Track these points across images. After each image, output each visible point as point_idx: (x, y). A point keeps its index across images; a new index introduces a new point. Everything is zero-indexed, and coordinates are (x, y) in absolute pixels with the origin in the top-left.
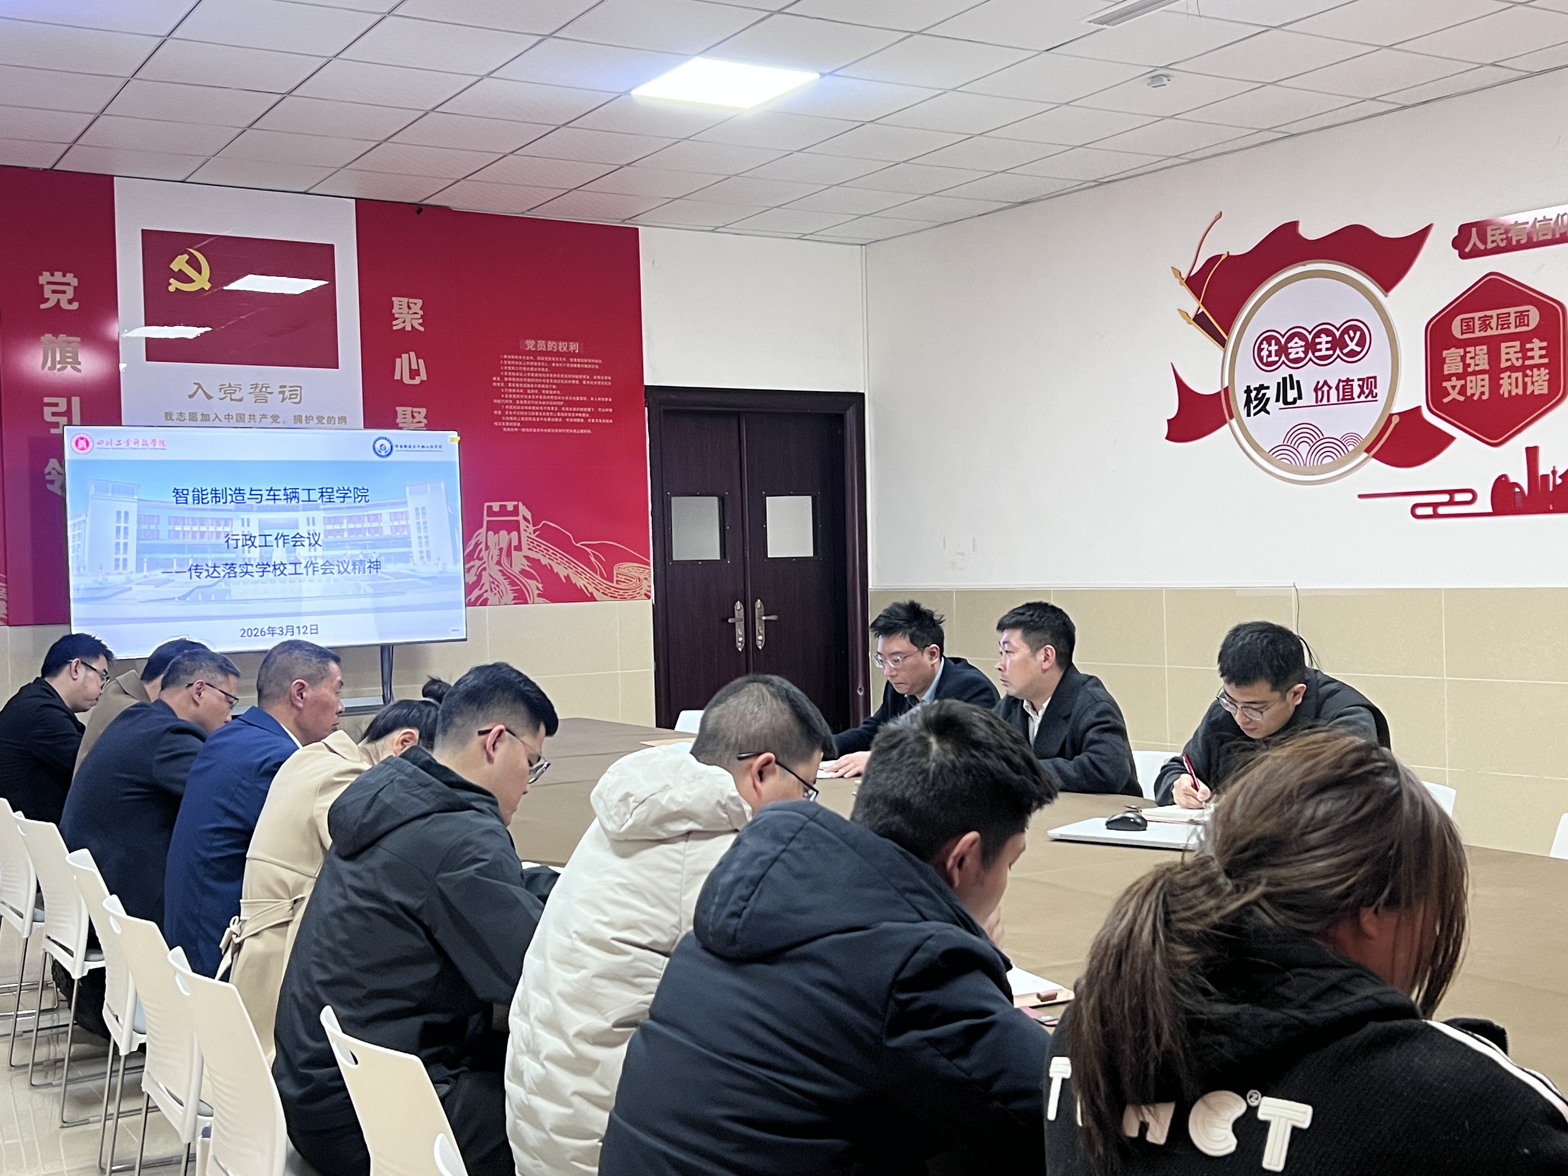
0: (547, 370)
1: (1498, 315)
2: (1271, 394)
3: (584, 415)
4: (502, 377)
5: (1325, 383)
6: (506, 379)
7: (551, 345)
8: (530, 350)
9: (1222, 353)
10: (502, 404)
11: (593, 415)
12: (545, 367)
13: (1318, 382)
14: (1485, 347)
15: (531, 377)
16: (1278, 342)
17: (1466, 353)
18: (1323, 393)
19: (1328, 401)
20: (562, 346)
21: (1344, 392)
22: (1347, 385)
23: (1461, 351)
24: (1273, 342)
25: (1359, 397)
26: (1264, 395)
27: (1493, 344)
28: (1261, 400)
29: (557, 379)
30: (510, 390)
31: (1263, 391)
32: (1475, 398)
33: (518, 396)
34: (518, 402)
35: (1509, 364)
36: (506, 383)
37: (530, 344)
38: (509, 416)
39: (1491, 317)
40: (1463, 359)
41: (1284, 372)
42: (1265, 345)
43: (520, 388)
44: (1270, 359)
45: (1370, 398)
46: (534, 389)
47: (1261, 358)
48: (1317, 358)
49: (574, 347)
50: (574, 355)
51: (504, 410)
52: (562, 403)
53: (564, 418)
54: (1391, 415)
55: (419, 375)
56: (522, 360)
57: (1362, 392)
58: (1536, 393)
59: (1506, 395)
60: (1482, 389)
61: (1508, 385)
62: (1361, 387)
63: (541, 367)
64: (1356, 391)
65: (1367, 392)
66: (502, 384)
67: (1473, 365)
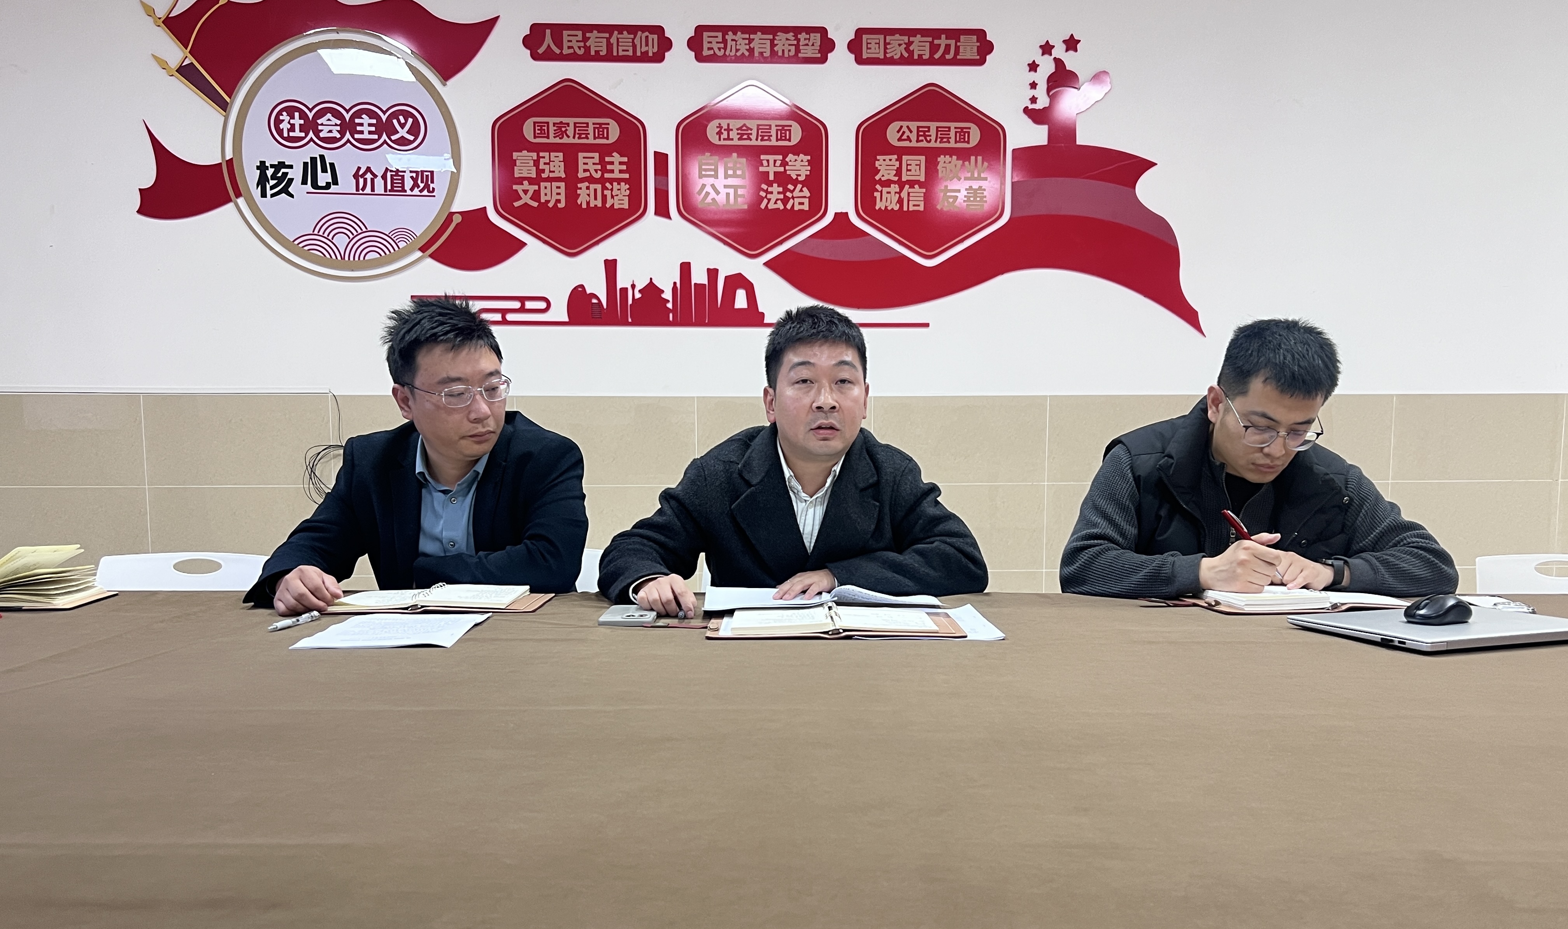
1: (575, 123)
2: (296, 174)
5: (368, 169)
9: (223, 118)
13: (359, 168)
14: (561, 155)
16: (303, 115)
17: (539, 157)
18: (365, 181)
19: (373, 189)
21: (392, 183)
22: (397, 175)
23: (534, 155)
24: (297, 114)
25: (412, 189)
26: (286, 174)
27: (570, 154)
28: (280, 180)
31: (283, 170)
32: (551, 205)
35: (587, 174)
39: (568, 124)
40: (536, 163)
41: (312, 151)
42: (285, 117)
44: (291, 134)
45: (425, 193)
47: (280, 132)
48: (356, 140)
54: (452, 214)
57: (416, 185)
58: (616, 207)
59: (584, 206)
60: (558, 197)
61: (586, 196)
62: (415, 180)
64: (408, 183)
65: (422, 185)
67: (547, 171)
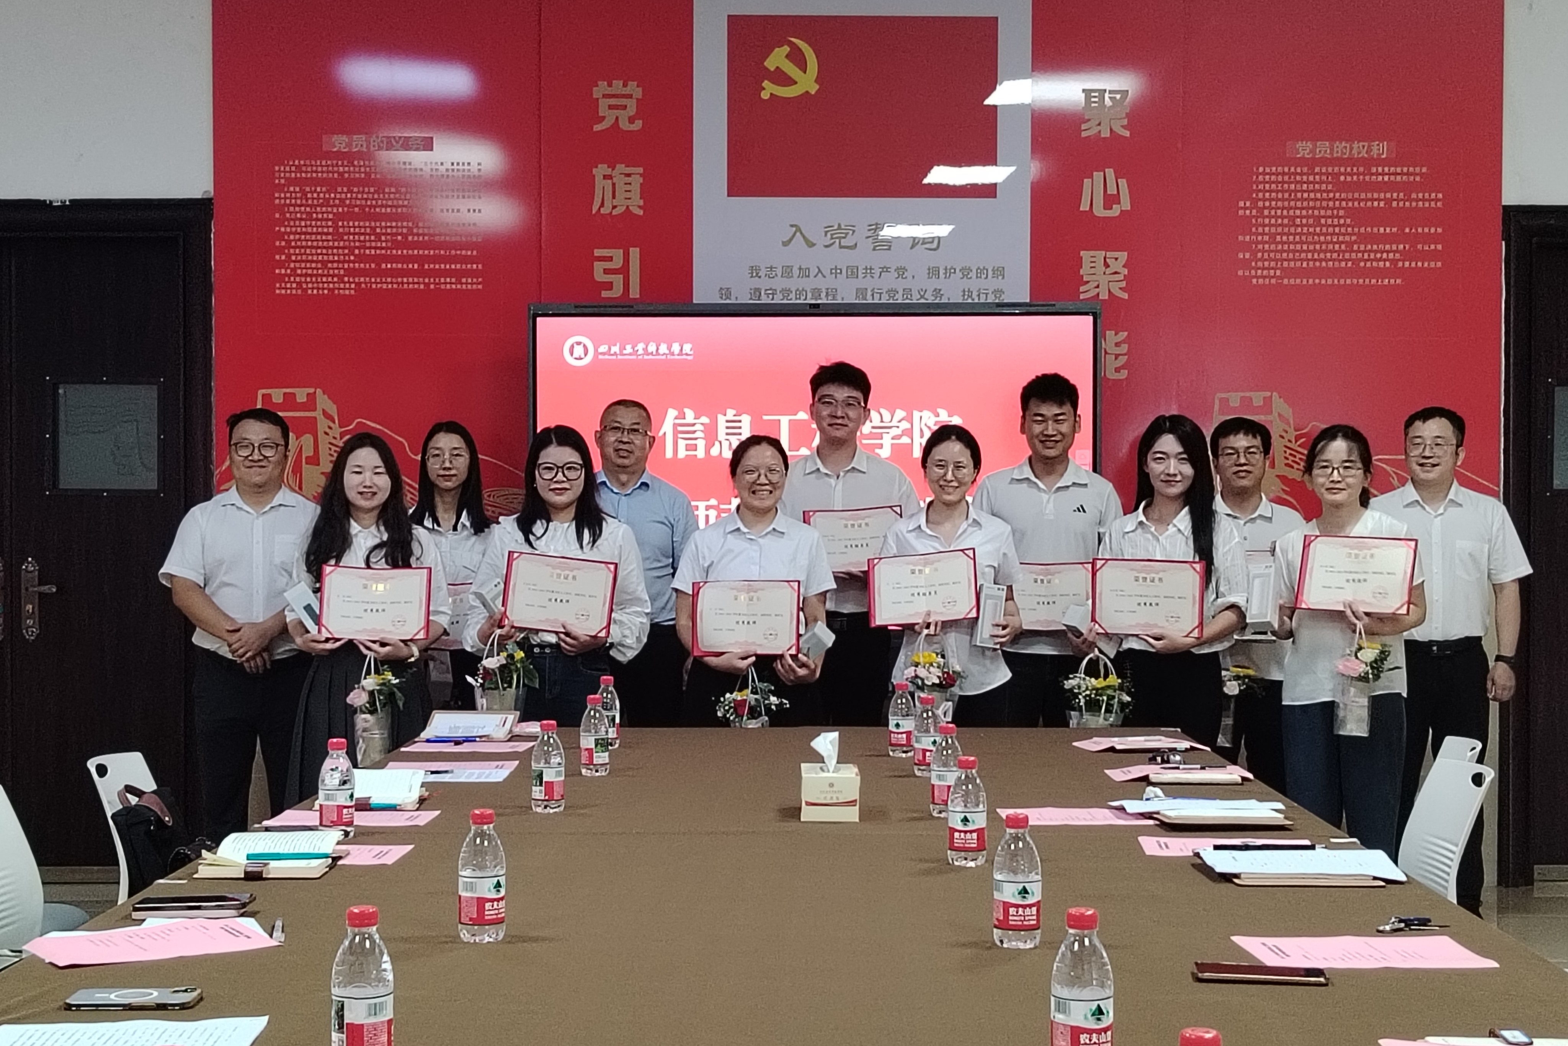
0: (1330, 187)
3: (1391, 255)
4: (1255, 201)
6: (1260, 204)
7: (1341, 148)
8: (1303, 158)
10: (1251, 242)
11: (1406, 255)
12: (1328, 183)
15: (1303, 200)
20: (1359, 149)
29: (1347, 200)
30: (1267, 221)
33: (1280, 230)
34: (1278, 238)
36: (1261, 210)
37: (1304, 149)
38: (1263, 260)
43: (1282, 217)
46: (1307, 217)
49: (1380, 149)
50: (1379, 162)
51: (1254, 253)
52: (1354, 238)
53: (1355, 262)
55: (1119, 203)
56: (1289, 174)
63: (1321, 182)
66: (1254, 212)
